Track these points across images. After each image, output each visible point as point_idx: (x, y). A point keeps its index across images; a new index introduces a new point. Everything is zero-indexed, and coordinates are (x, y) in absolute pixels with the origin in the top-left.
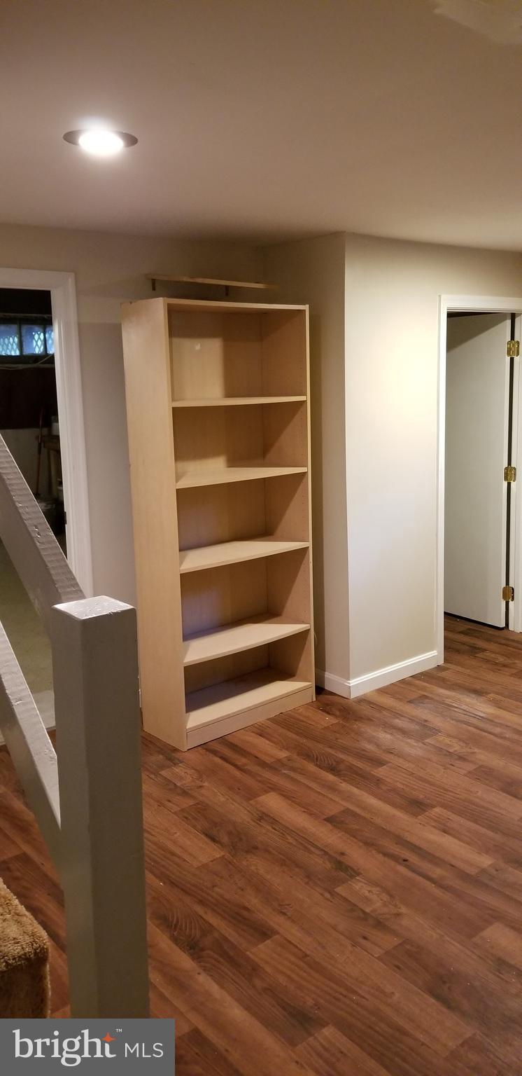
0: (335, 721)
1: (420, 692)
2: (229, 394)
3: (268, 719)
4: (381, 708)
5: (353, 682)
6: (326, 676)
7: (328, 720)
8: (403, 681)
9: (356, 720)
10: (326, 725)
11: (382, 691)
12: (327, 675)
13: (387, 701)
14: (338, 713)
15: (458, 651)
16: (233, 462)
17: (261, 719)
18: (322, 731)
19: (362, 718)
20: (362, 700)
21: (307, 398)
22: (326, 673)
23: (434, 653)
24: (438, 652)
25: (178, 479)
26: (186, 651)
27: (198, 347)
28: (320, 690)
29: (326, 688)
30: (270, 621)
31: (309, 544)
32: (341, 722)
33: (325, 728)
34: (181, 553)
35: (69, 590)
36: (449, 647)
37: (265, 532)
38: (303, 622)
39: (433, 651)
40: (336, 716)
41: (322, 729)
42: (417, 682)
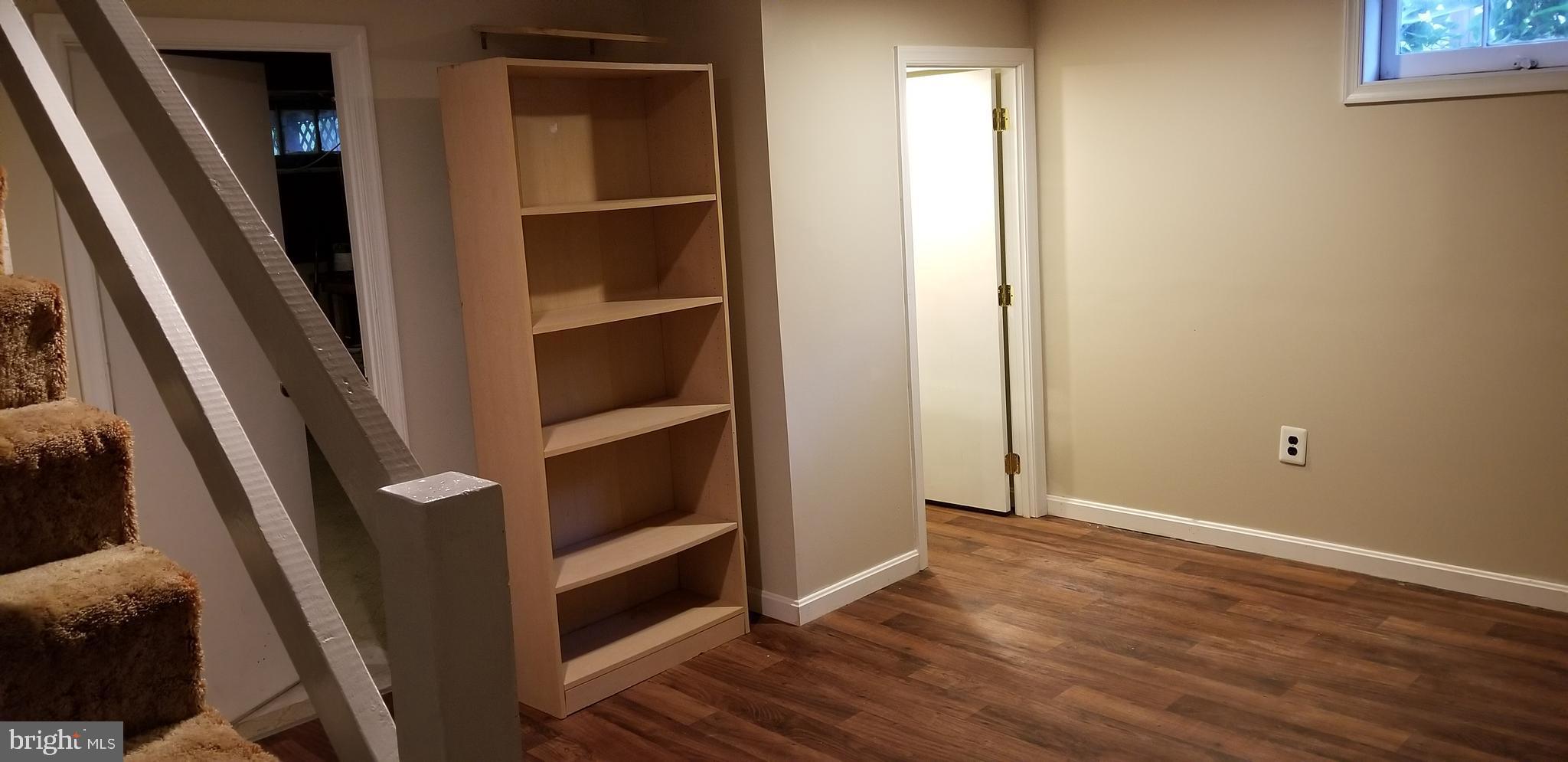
0: (779, 659)
1: (898, 609)
2: (602, 196)
3: (683, 664)
4: (843, 636)
5: (802, 602)
6: (763, 596)
7: (770, 658)
8: (872, 596)
9: (809, 656)
10: (768, 666)
11: (845, 611)
12: (765, 594)
13: (855, 626)
14: (782, 647)
15: (947, 549)
16: (614, 294)
17: (671, 663)
18: (762, 674)
19: (818, 652)
20: (816, 626)
21: (717, 197)
22: (763, 591)
23: (913, 553)
24: (919, 552)
25: (535, 320)
26: (558, 571)
27: (554, 129)
28: (756, 616)
29: (764, 614)
30: (678, 521)
31: (730, 407)
32: (788, 659)
33: (767, 670)
34: (545, 428)
35: (399, 466)
36: (935, 544)
37: (666, 394)
38: (727, 521)
39: (913, 550)
40: (781, 652)
41: (762, 671)
42: (893, 596)
